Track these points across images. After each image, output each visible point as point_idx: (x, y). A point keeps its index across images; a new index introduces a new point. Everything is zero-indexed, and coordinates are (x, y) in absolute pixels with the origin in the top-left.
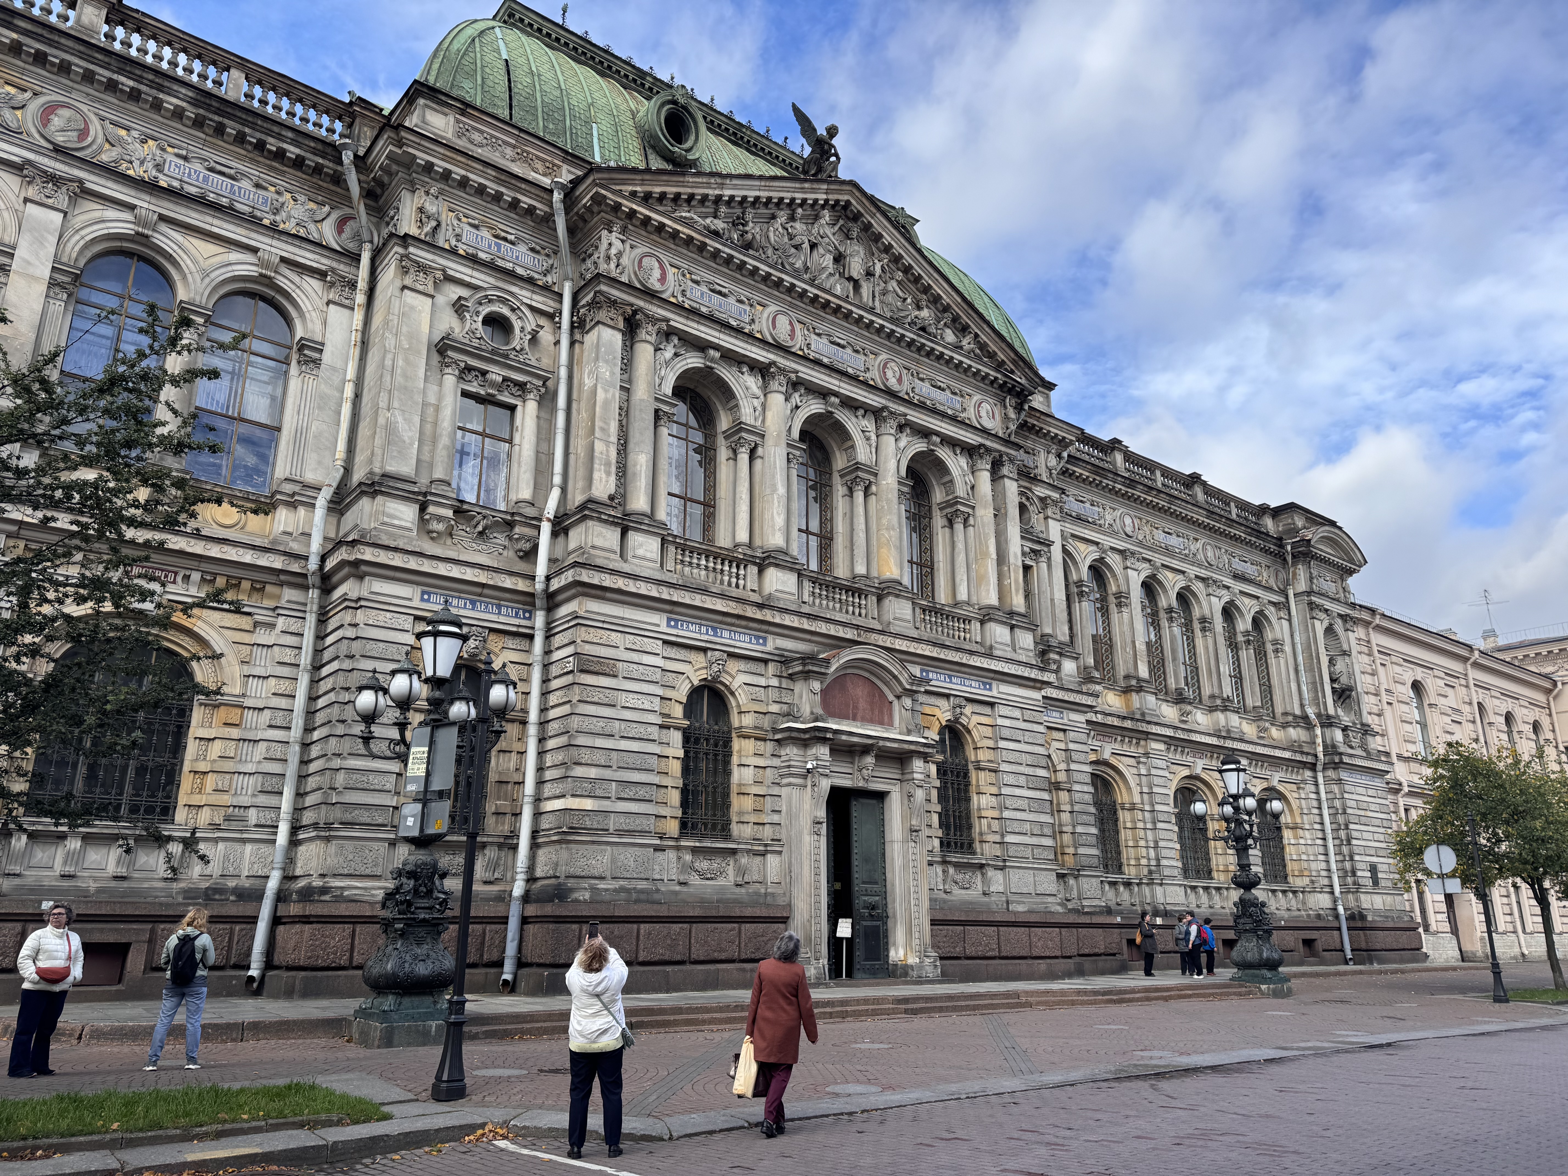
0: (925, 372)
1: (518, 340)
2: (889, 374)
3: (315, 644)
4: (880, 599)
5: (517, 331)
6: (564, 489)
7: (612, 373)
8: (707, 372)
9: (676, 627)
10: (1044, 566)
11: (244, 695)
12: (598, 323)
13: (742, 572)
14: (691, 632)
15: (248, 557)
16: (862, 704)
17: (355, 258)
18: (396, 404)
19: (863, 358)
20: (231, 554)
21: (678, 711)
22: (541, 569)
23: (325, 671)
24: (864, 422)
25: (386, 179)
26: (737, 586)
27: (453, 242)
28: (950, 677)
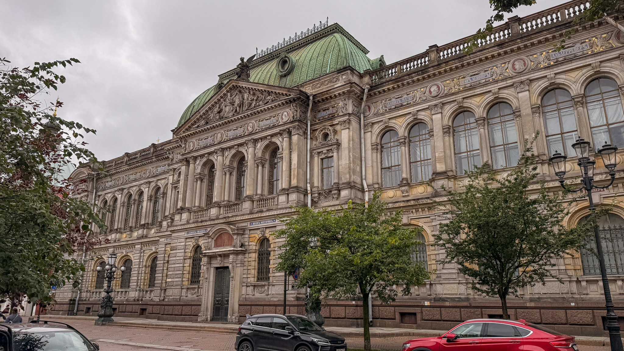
0: (262, 118)
2: (249, 128)
9: (188, 234)
14: (191, 234)
21: (189, 254)
24: (246, 148)
27: (176, 160)
28: (260, 222)
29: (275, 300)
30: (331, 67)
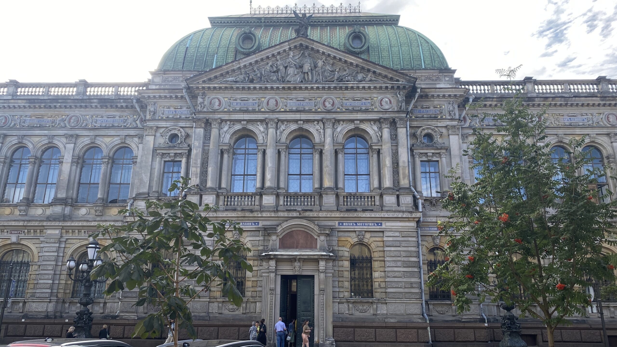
0: (349, 96)
1: (181, 139)
4: (321, 197)
5: (180, 136)
7: (199, 143)
8: (244, 129)
10: (446, 159)
13: (253, 199)
16: (301, 241)
18: (143, 172)
19: (313, 101)
24: (318, 127)
27: (162, 116)
28: (356, 223)
29: (392, 321)
30: (426, 62)
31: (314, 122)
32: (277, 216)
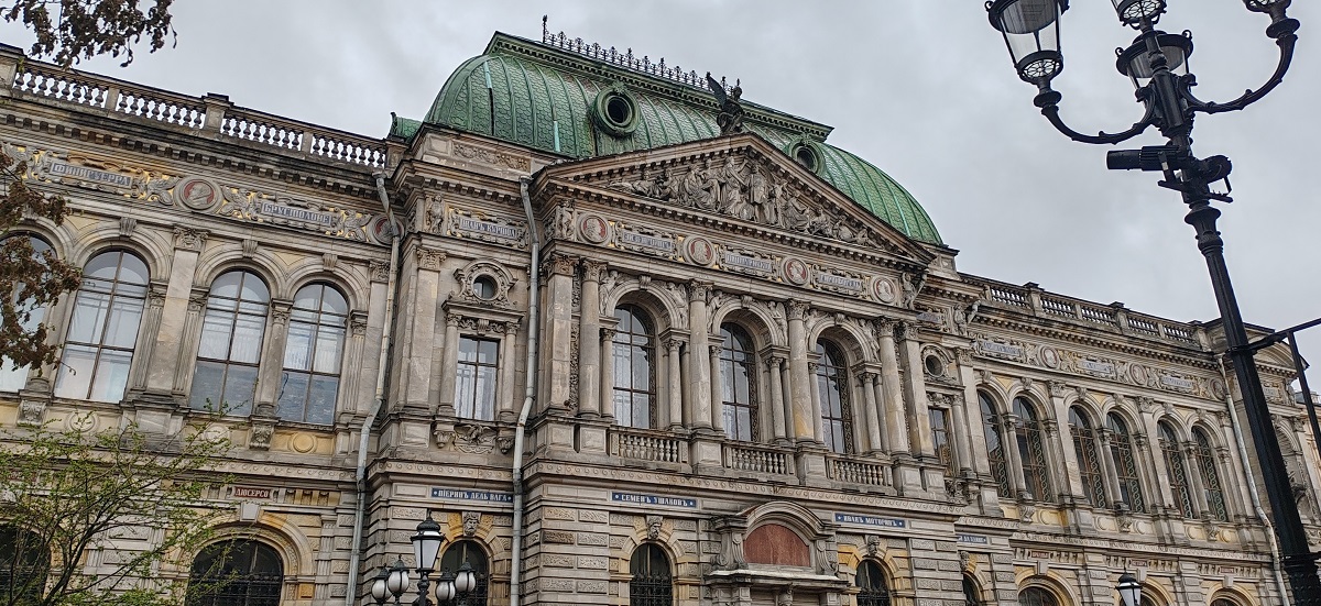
0: (825, 263)
1: (502, 290)
2: (794, 271)
3: (362, 533)
4: (796, 457)
5: (500, 287)
6: (534, 398)
7: (566, 309)
8: (642, 293)
9: (620, 499)
10: (959, 409)
11: (315, 575)
12: (554, 274)
13: (675, 448)
14: (632, 503)
15: (315, 474)
16: (781, 549)
17: (389, 248)
18: (413, 354)
19: (769, 261)
20: (305, 474)
21: (625, 568)
22: (517, 464)
23: (369, 553)
25: (406, 193)
26: (671, 460)
27: (453, 230)
28: (864, 518)
31: (769, 302)
32: (734, 490)
